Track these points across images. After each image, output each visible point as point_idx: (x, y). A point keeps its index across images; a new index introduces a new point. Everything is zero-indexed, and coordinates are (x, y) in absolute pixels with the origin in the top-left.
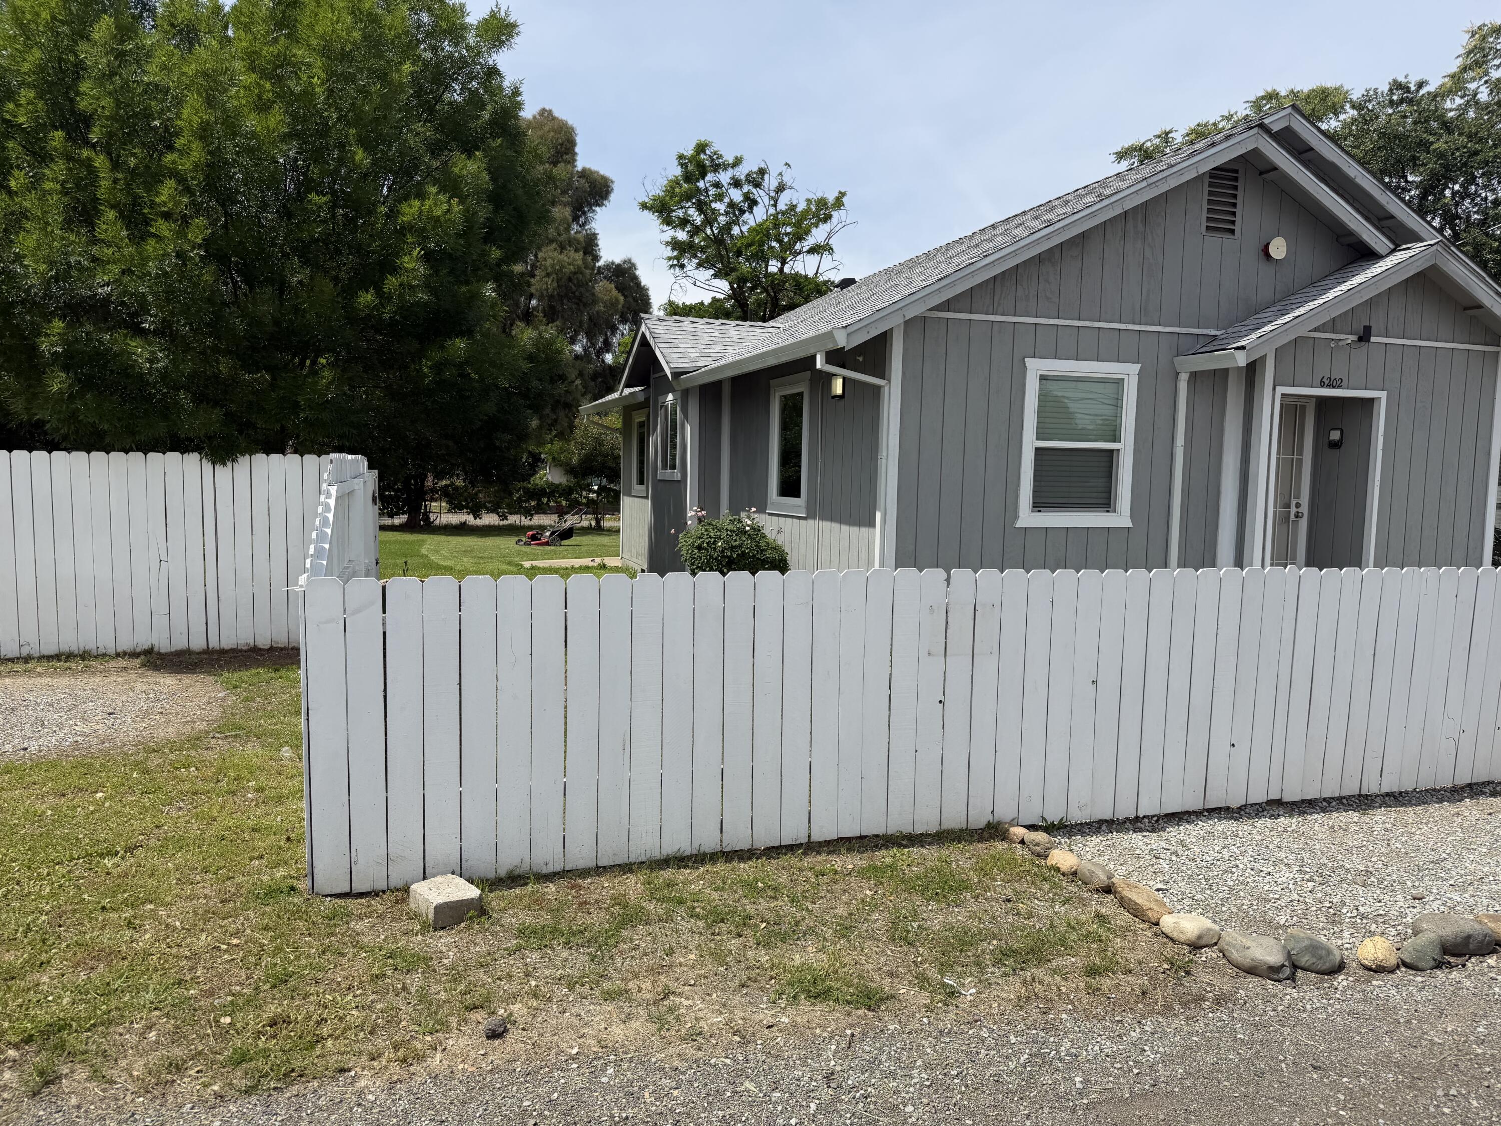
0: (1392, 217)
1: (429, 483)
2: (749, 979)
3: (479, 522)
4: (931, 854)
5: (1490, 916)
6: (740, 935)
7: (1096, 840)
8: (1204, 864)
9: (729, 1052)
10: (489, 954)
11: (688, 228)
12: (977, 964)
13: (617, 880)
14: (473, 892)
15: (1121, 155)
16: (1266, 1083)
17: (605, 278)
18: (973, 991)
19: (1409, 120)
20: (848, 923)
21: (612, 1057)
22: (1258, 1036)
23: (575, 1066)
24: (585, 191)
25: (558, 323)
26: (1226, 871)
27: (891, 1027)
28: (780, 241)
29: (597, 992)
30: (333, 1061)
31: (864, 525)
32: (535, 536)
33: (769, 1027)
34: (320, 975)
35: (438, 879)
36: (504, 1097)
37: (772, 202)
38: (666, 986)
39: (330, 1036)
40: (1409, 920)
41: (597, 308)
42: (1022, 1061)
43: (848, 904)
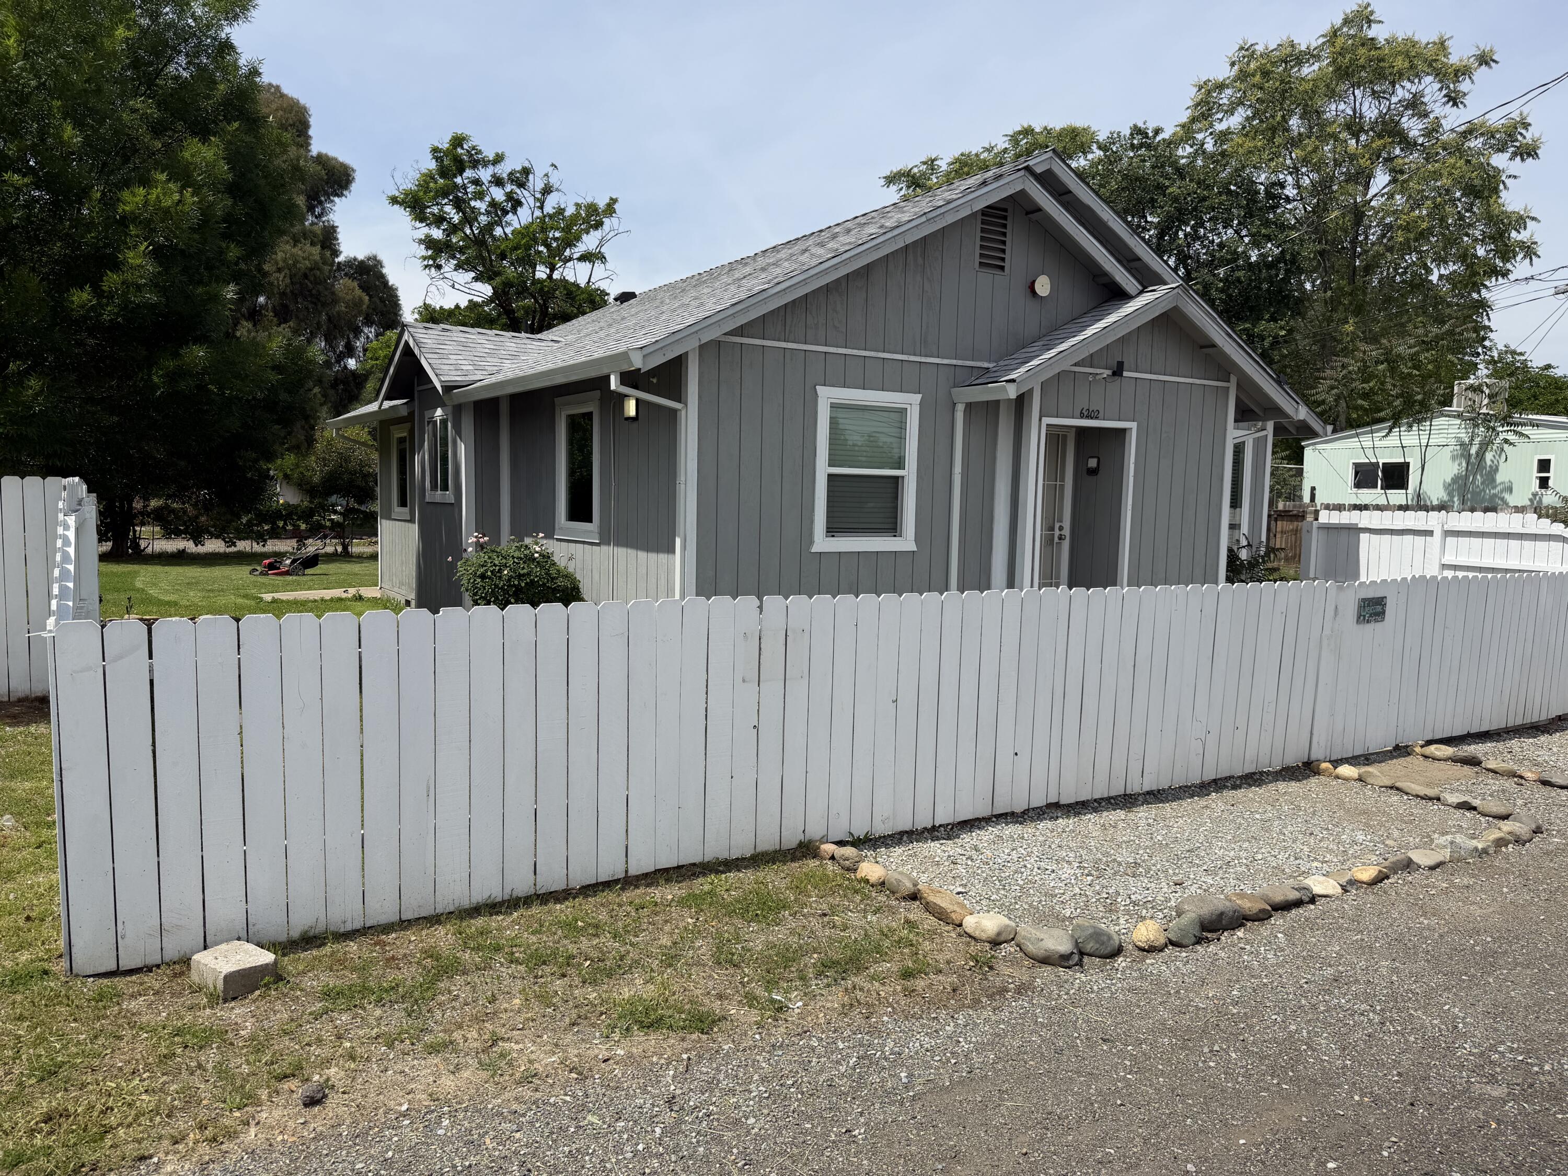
0: (1139, 259)
1: (138, 505)
2: (579, 1017)
3: (201, 549)
4: (748, 876)
5: (1238, 894)
6: (564, 976)
7: (898, 850)
8: (996, 866)
9: (568, 1089)
10: (292, 1020)
11: (445, 226)
12: (801, 979)
13: (424, 933)
14: (267, 957)
15: (891, 180)
16: (1065, 1058)
17: (346, 275)
18: (800, 1004)
19: (1148, 164)
20: (673, 952)
21: (446, 1108)
22: (1055, 1018)
23: (407, 1122)
24: (322, 179)
25: (291, 324)
26: (1016, 872)
27: (726, 1047)
28: (548, 246)
29: (419, 1047)
30: (130, 1149)
31: (663, 551)
32: (273, 565)
33: (605, 1061)
34: (96, 1062)
35: (224, 946)
36: (334, 1163)
37: (538, 204)
38: (494, 1033)
39: (119, 1125)
40: (1173, 903)
41: (337, 309)
42: (851, 1064)
43: (671, 934)
